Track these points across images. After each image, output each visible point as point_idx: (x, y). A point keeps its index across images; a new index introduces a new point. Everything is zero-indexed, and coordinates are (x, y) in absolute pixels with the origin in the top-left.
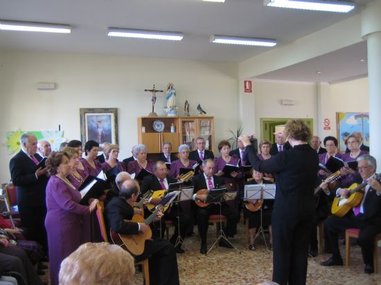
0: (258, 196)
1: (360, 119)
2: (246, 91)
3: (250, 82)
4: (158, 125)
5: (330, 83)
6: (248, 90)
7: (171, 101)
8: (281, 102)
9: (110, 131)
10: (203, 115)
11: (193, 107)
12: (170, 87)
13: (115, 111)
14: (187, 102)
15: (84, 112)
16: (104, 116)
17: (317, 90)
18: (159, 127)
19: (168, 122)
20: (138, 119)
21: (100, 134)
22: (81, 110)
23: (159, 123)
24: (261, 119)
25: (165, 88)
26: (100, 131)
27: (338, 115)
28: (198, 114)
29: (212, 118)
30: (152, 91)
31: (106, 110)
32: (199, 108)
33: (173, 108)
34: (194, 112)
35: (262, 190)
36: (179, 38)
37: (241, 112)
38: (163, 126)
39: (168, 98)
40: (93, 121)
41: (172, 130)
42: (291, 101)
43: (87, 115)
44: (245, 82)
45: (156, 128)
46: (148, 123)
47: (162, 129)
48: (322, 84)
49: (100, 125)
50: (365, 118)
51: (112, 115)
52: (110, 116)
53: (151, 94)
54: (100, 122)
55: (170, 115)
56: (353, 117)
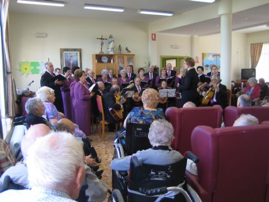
0: (165, 96)
1: (215, 57)
2: (153, 40)
3: (155, 34)
4: (104, 59)
5: (199, 36)
6: (154, 39)
7: (111, 45)
8: (172, 46)
9: (77, 62)
10: (129, 53)
11: (123, 49)
12: (111, 37)
13: (80, 50)
14: (120, 46)
15: (63, 51)
16: (74, 53)
17: (192, 40)
18: (105, 60)
19: (110, 57)
20: (93, 55)
21: (72, 63)
22: (61, 49)
23: (105, 57)
24: (161, 56)
25: (108, 37)
26: (71, 62)
27: (203, 55)
28: (126, 52)
29: (134, 55)
30: (101, 39)
31: (75, 50)
32: (127, 49)
33: (113, 49)
34: (124, 52)
35: (168, 92)
36: (122, 11)
37: (150, 52)
38: (107, 59)
39: (109, 43)
40: (67, 56)
41: (112, 62)
42: (177, 46)
43: (64, 52)
44: (152, 34)
45: (103, 60)
46: (99, 58)
47: (106, 61)
48: (195, 36)
49: (72, 59)
50: (218, 57)
51: (78, 53)
52: (77, 53)
53: (100, 41)
54: (71, 57)
55: (111, 53)
56: (211, 56)
